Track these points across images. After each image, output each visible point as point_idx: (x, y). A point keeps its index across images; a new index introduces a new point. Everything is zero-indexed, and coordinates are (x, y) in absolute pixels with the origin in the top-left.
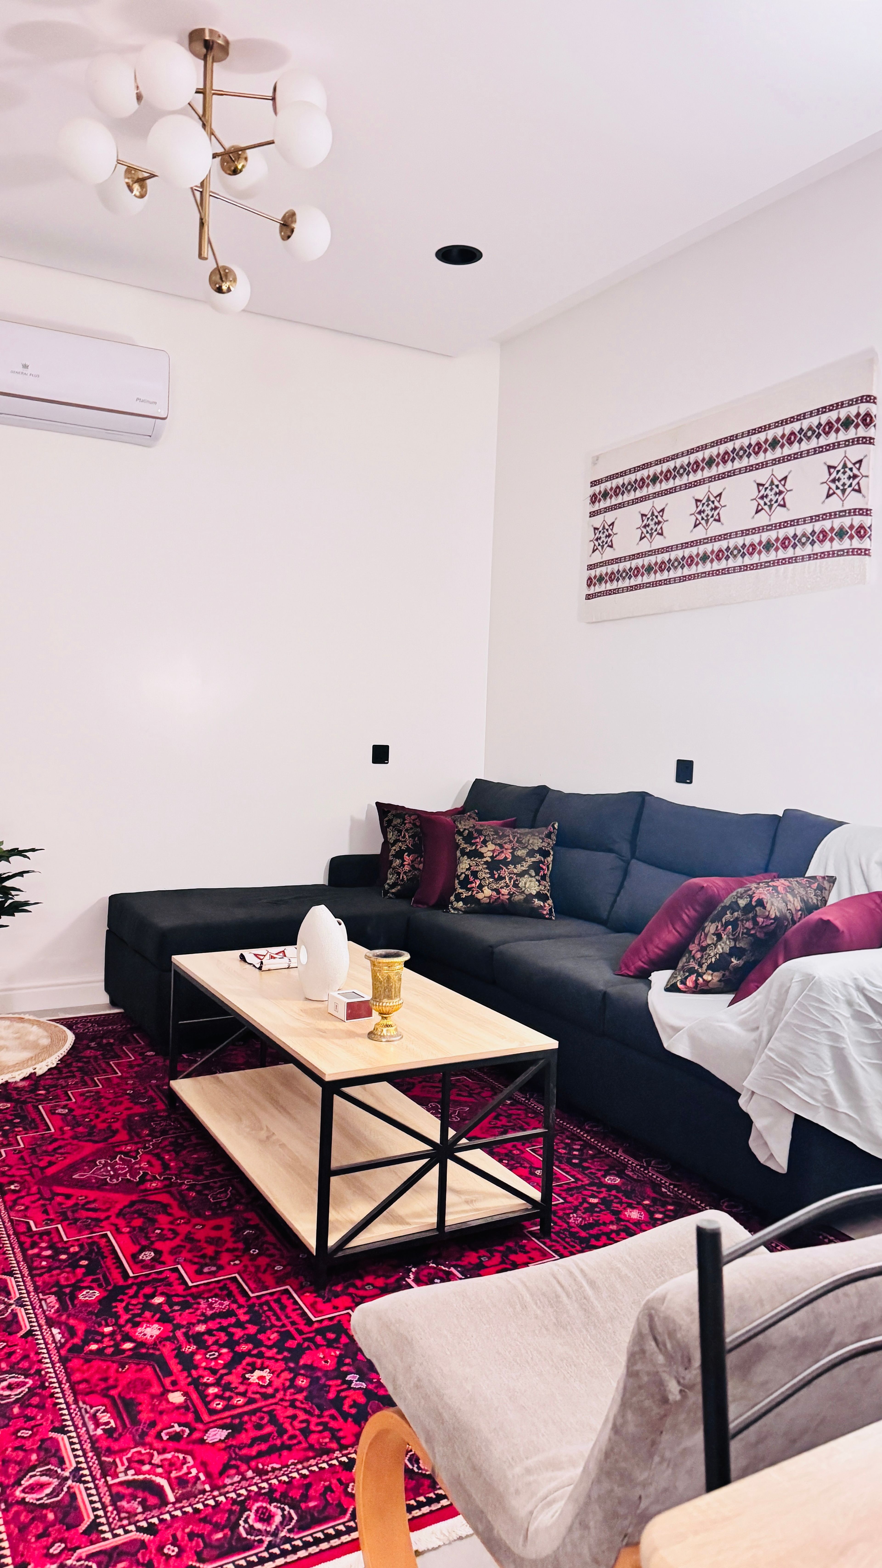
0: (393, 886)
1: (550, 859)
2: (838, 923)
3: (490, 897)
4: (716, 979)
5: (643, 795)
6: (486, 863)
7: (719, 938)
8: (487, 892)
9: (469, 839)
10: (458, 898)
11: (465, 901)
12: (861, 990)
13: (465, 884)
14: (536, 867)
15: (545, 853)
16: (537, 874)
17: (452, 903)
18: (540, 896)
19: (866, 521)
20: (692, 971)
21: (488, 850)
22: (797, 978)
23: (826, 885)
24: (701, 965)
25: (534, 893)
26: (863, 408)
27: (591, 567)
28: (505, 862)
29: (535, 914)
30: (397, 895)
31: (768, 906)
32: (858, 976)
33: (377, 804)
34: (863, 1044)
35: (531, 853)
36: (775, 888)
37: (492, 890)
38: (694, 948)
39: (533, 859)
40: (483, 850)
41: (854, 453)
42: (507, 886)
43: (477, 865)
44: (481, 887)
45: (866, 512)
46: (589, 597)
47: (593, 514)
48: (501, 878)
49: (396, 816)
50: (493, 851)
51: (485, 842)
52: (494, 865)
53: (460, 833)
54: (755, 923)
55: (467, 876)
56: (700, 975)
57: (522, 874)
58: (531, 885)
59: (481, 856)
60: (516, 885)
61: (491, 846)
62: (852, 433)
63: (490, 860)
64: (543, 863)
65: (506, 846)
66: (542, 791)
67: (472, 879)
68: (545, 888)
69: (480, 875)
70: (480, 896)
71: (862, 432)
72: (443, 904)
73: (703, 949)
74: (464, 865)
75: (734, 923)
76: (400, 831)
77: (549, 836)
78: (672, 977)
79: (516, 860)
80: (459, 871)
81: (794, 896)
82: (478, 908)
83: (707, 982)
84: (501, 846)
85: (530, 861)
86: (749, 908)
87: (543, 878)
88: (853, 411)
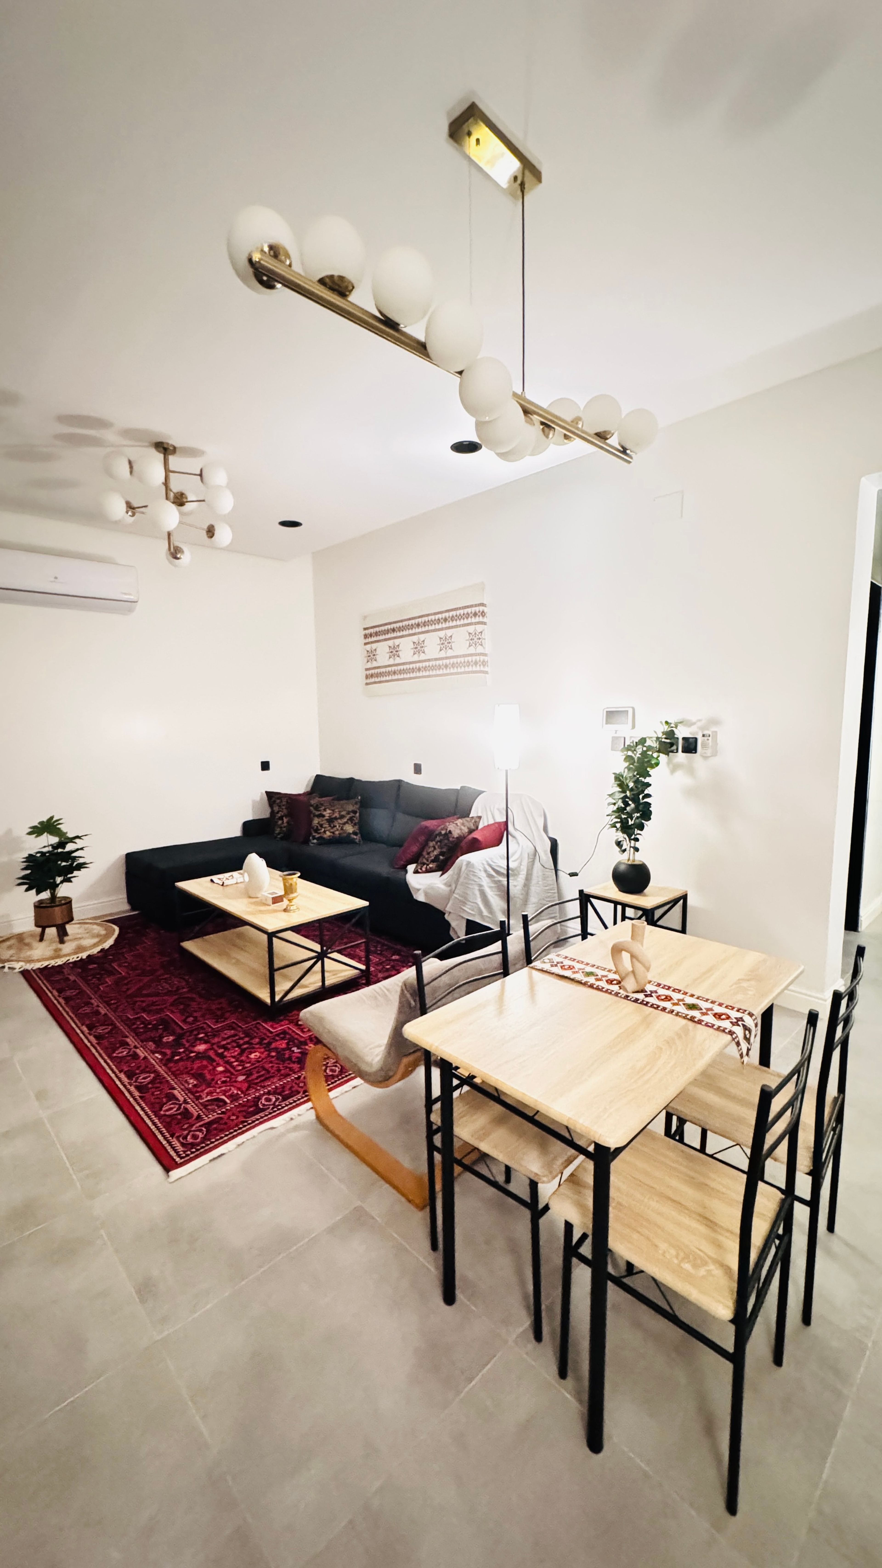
0: (279, 834)
1: (358, 815)
2: (480, 838)
3: (329, 836)
4: (434, 866)
5: (400, 781)
6: (327, 820)
7: (434, 847)
8: (328, 833)
9: (317, 808)
10: (314, 838)
11: (318, 839)
12: (490, 866)
13: (317, 831)
14: (351, 819)
15: (355, 812)
16: (352, 823)
17: (310, 841)
18: (355, 833)
19: (486, 658)
20: (424, 864)
21: (327, 813)
22: (465, 863)
23: (478, 820)
24: (428, 861)
25: (351, 832)
26: (481, 608)
27: (367, 669)
28: (336, 818)
29: (353, 842)
30: (282, 839)
31: (453, 833)
32: (488, 859)
33: (266, 792)
34: (492, 887)
35: (348, 813)
36: (456, 824)
37: (331, 832)
38: (425, 853)
39: (349, 816)
40: (324, 813)
41: (479, 628)
42: (338, 830)
43: (322, 821)
44: (325, 832)
45: (485, 655)
46: (367, 684)
47: (366, 644)
48: (335, 826)
49: (278, 798)
50: (330, 813)
51: (325, 810)
52: (331, 821)
53: (312, 806)
54: (448, 840)
55: (317, 827)
56: (428, 865)
57: (345, 824)
58: (349, 829)
59: (324, 816)
60: (342, 829)
61: (328, 811)
62: (477, 619)
63: (328, 818)
64: (354, 817)
65: (336, 810)
66: (351, 780)
67: (319, 828)
68: (356, 828)
69: (324, 826)
70: (325, 836)
71: (481, 619)
72: (306, 842)
73: (428, 853)
74: (316, 821)
75: (440, 841)
76: (280, 806)
77: (356, 803)
78: (416, 867)
79: (342, 817)
80: (313, 825)
81: (464, 826)
82: (323, 842)
83: (430, 868)
84: (333, 810)
85: (348, 817)
86: (446, 834)
87: (355, 824)
88: (477, 609)
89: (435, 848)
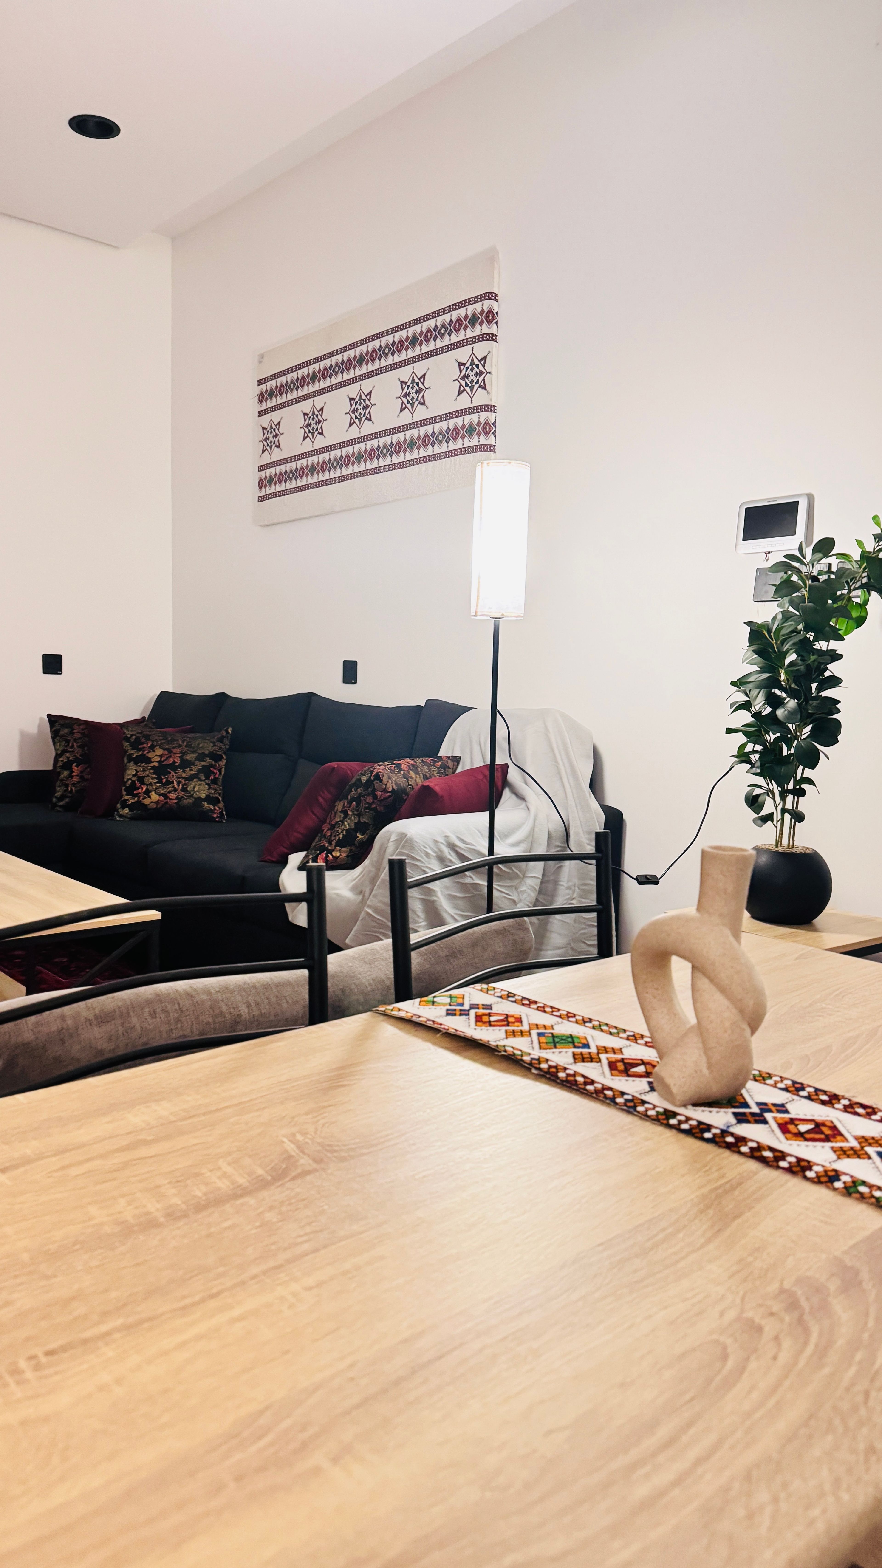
0: (61, 798)
1: (223, 763)
2: (437, 789)
3: (157, 802)
4: (344, 855)
5: (311, 695)
6: (153, 768)
7: (345, 813)
8: (154, 797)
9: (136, 745)
10: (124, 805)
11: (131, 807)
12: (452, 847)
13: (131, 790)
14: (206, 771)
15: (217, 758)
16: (207, 778)
17: (117, 810)
18: (209, 799)
19: (491, 417)
20: (322, 849)
21: (156, 755)
22: (393, 838)
23: (450, 764)
24: (330, 843)
25: (203, 796)
26: (487, 305)
27: (262, 468)
28: (173, 767)
29: (205, 817)
30: (66, 808)
31: (385, 779)
32: (449, 834)
33: (49, 716)
34: (455, 897)
35: (201, 757)
36: (399, 766)
37: (160, 795)
38: (325, 827)
39: (203, 763)
40: (150, 755)
41: (480, 349)
42: (175, 790)
43: (144, 771)
44: (148, 792)
45: (490, 408)
46: (261, 499)
47: (261, 414)
48: (169, 783)
49: (63, 726)
50: (161, 756)
51: (152, 748)
52: (161, 770)
53: (127, 739)
54: (375, 797)
55: (133, 782)
56: (330, 852)
57: (190, 778)
58: (200, 789)
59: (149, 761)
60: (184, 790)
61: (159, 752)
62: (477, 331)
63: (156, 764)
64: (214, 767)
65: (175, 750)
66: (221, 698)
67: (138, 785)
68: (216, 792)
69: (146, 780)
70: (147, 801)
71: (485, 329)
72: (110, 813)
73: (333, 827)
74: (131, 771)
75: (358, 800)
76: (68, 741)
77: (221, 740)
78: (306, 856)
79: (185, 764)
80: (126, 777)
81: (417, 773)
82: (143, 813)
83: (336, 858)
84: (170, 751)
85: (200, 764)
86: (370, 782)
87: (215, 781)
88: (478, 307)
89: (346, 815)
